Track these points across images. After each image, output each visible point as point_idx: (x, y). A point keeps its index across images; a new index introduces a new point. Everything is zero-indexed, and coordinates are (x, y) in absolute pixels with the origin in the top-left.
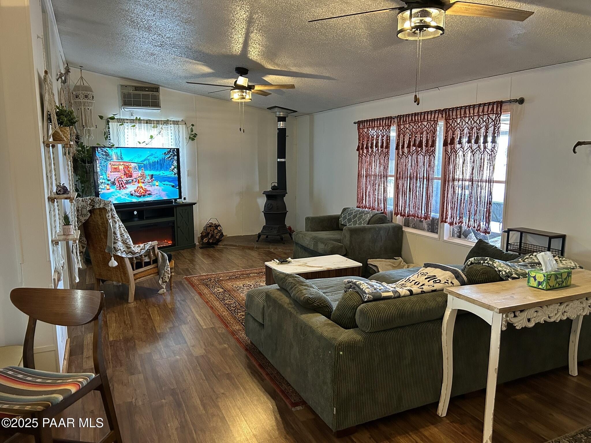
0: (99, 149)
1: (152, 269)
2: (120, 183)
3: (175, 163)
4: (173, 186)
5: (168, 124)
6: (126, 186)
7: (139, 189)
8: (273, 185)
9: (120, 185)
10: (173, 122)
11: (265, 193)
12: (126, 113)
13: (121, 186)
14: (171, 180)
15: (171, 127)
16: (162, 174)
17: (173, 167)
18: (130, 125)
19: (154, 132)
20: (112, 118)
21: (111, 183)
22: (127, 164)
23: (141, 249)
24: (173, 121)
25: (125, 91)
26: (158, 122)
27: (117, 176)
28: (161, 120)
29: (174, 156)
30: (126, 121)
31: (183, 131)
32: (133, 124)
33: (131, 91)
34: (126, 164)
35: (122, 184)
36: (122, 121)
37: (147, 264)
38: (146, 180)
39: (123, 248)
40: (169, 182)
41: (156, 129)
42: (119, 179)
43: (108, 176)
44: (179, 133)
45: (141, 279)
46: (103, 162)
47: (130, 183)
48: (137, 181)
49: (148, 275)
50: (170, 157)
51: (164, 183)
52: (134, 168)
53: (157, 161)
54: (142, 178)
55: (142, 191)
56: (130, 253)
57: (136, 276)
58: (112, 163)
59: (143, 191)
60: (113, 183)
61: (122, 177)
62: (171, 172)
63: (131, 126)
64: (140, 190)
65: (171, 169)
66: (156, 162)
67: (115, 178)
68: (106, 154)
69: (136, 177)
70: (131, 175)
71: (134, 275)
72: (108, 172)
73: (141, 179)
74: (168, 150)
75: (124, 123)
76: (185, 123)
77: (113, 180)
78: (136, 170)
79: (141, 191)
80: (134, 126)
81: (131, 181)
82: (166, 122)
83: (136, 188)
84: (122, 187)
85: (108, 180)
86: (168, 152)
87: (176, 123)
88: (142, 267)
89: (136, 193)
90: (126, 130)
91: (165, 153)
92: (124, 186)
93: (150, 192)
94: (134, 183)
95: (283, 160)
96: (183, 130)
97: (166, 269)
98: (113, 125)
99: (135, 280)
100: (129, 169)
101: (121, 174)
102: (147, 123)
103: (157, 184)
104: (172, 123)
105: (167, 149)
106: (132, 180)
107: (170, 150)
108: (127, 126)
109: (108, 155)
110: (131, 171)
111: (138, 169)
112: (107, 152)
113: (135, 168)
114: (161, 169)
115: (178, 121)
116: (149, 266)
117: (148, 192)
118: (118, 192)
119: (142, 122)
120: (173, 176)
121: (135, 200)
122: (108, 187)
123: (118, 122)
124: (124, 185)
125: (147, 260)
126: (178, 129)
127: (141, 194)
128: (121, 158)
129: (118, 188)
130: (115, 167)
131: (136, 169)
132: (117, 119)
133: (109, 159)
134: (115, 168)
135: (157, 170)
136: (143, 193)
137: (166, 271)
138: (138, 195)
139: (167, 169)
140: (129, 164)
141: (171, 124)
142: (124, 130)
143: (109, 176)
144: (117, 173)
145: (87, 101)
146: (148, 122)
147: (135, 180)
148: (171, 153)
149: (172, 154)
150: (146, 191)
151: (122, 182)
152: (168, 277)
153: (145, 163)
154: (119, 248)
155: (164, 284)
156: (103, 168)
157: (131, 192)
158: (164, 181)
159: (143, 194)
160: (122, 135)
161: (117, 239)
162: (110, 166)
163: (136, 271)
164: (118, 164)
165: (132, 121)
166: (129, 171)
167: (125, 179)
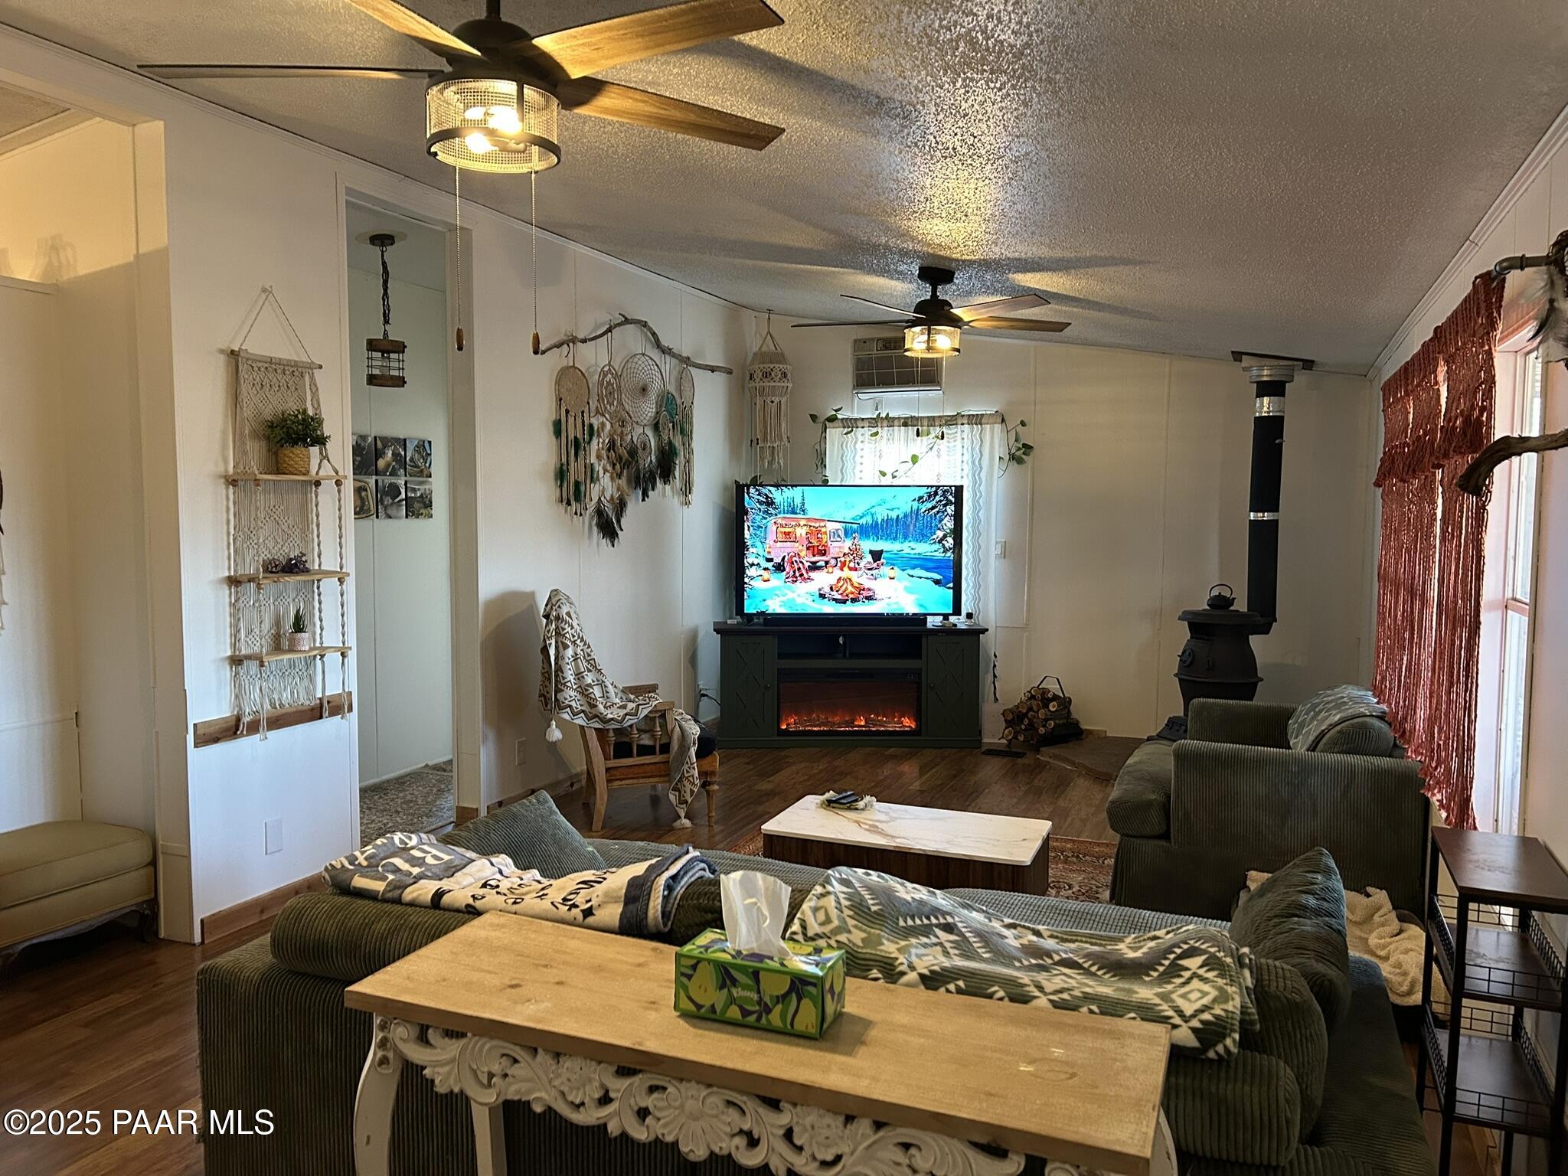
0: (752, 490)
1: (658, 765)
2: (796, 567)
3: (949, 524)
4: (937, 582)
5: (956, 424)
6: (810, 574)
7: (842, 582)
8: (1215, 593)
9: (794, 572)
10: (968, 419)
11: (1187, 616)
12: (864, 404)
13: (797, 574)
14: (931, 565)
15: (962, 431)
16: (907, 550)
17: (940, 534)
18: (868, 432)
19: (919, 446)
20: (832, 419)
21: (773, 566)
22: (817, 525)
23: (626, 714)
24: (969, 415)
25: (863, 354)
26: (932, 421)
27: (789, 550)
28: (940, 417)
29: (945, 505)
30: (860, 424)
31: (995, 441)
32: (874, 430)
33: (875, 352)
34: (813, 524)
35: (799, 569)
36: (851, 424)
37: (644, 750)
38: (862, 565)
39: (581, 705)
40: (927, 569)
41: (925, 438)
42: (794, 559)
43: (767, 550)
44: (981, 446)
45: (623, 782)
46: (758, 518)
47: (819, 568)
48: (839, 564)
49: (643, 777)
50: (933, 508)
51: (912, 572)
52: (832, 534)
53: (898, 516)
54: (852, 557)
55: (850, 589)
56: (597, 719)
57: (612, 772)
58: (780, 521)
59: (853, 590)
60: (779, 568)
61: (803, 554)
62: (937, 546)
63: (870, 433)
64: (844, 587)
65: (935, 537)
66: (892, 519)
67: (784, 557)
68: (768, 502)
69: (836, 556)
70: (825, 550)
71: (608, 770)
72: (770, 541)
73: (850, 561)
74: (929, 490)
75: (857, 427)
76: (1003, 420)
77: (778, 560)
78: (839, 539)
79: (846, 589)
80: (876, 434)
81: (823, 564)
82: (951, 421)
83: (835, 582)
84: (797, 576)
85: (769, 560)
86: (930, 497)
87: (976, 420)
88: (630, 755)
89: (834, 593)
90: (859, 445)
91: (921, 498)
92: (806, 576)
93: (871, 593)
94: (830, 570)
95: (1267, 516)
96: (992, 437)
97: (688, 772)
98: (834, 434)
99: (608, 781)
100: (819, 536)
101: (801, 547)
102: (905, 425)
103: (892, 573)
104: (965, 421)
105: (928, 486)
106: (827, 563)
107: (935, 491)
108: (863, 433)
109: (773, 503)
110: (825, 540)
111: (842, 535)
112: (771, 496)
113: (836, 533)
114: (906, 538)
115: (982, 415)
116: (649, 757)
117: (865, 594)
118: (789, 589)
119: (896, 423)
120: (940, 555)
121: (829, 608)
122: (766, 575)
123: (844, 427)
124: (804, 572)
125: (646, 741)
126: (981, 438)
127: (847, 595)
128: (803, 511)
129: (790, 580)
130: (787, 530)
131: (839, 536)
132: (842, 419)
133: (773, 512)
134: (787, 534)
135: (895, 539)
136: (852, 593)
137: (686, 775)
138: (840, 597)
139: (922, 537)
140: (822, 524)
141: (962, 424)
142: (856, 443)
143: (770, 550)
144: (789, 544)
145: (768, 384)
146: (906, 423)
147: (833, 562)
148: (938, 498)
149: (941, 501)
150: (861, 589)
151: (801, 565)
152: (692, 792)
153: (862, 521)
154: (567, 702)
155: (681, 806)
156: (758, 532)
157: (820, 590)
158: (913, 568)
159: (851, 596)
160: (848, 457)
161: (563, 682)
162: (775, 528)
163: (613, 763)
164: (794, 523)
165: (875, 422)
166: (820, 540)
167: (808, 559)
